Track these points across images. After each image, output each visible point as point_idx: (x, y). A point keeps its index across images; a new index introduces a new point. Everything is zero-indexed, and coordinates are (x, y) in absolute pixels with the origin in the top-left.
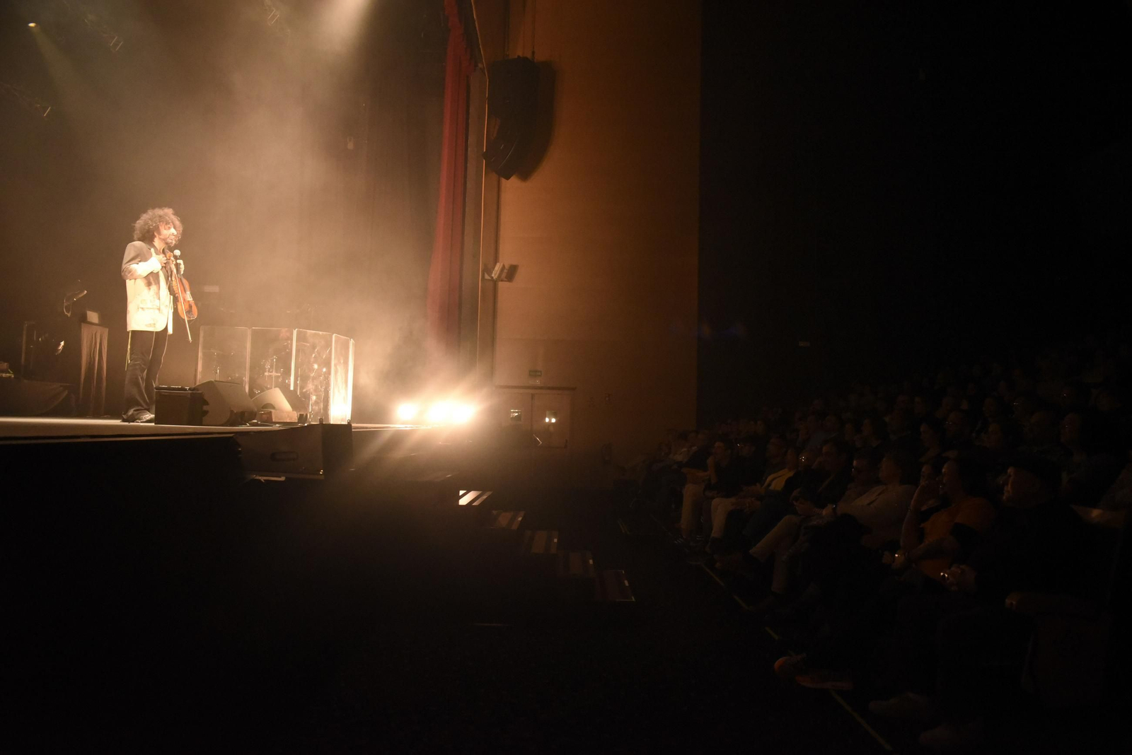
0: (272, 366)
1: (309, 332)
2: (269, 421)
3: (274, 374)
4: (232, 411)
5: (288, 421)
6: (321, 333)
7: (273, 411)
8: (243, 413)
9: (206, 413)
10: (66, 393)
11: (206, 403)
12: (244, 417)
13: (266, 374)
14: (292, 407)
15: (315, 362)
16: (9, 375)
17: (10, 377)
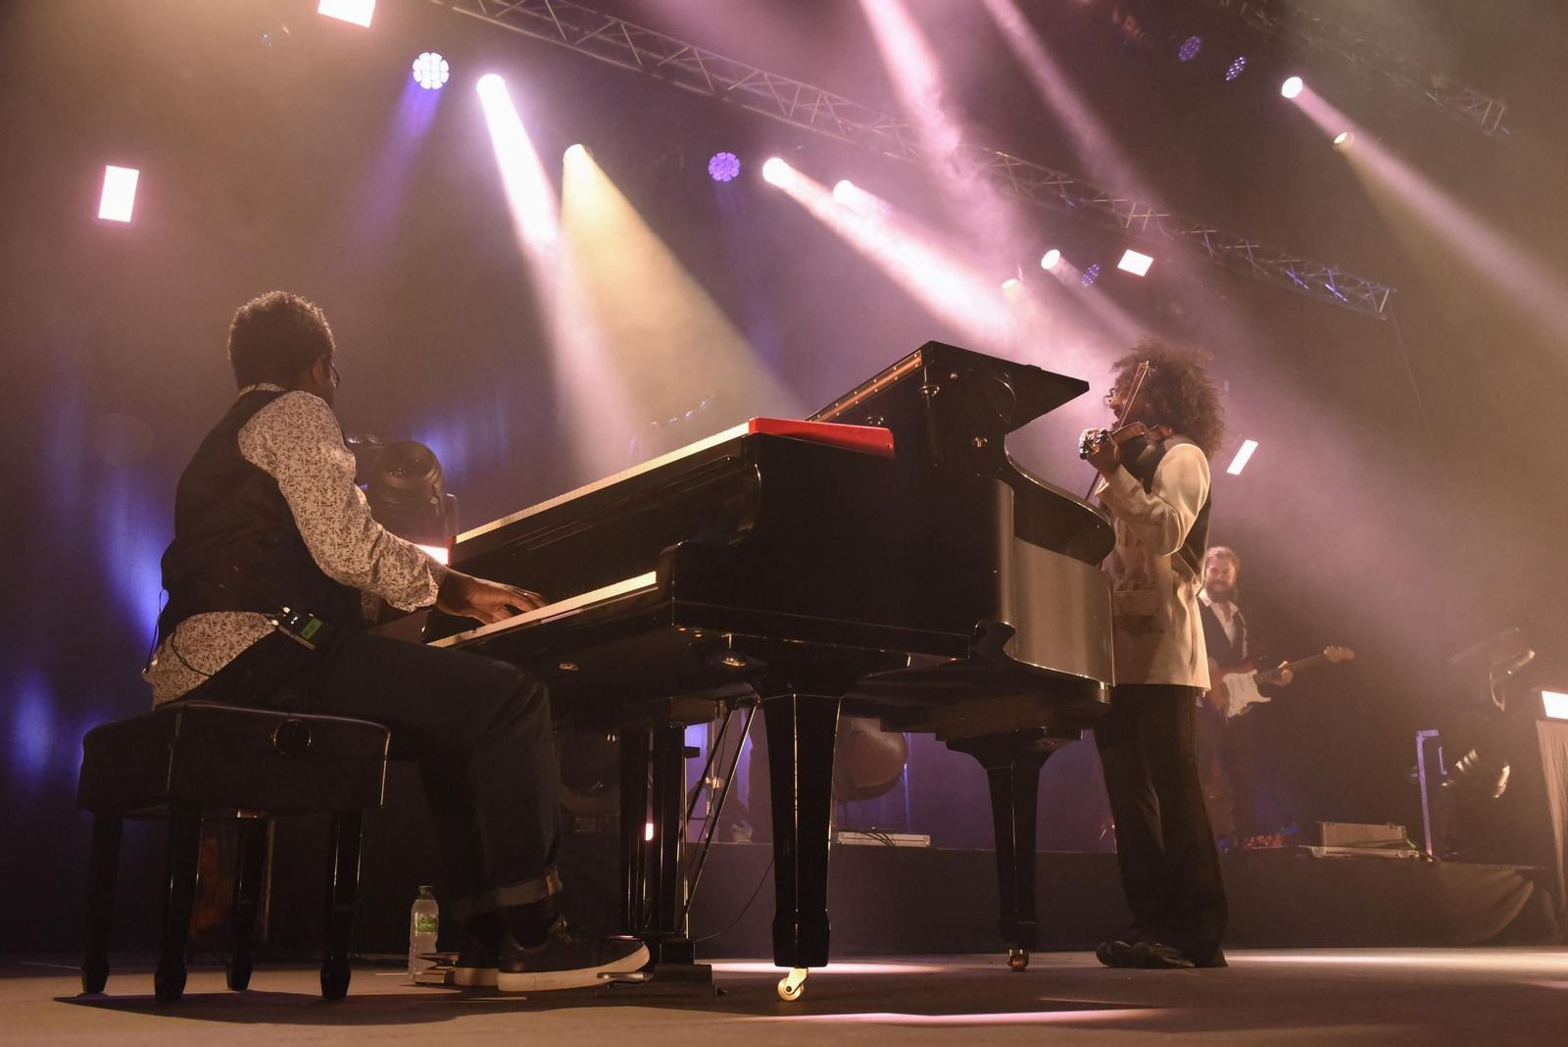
10: (1530, 887)
16: (1410, 853)
17: (1412, 857)
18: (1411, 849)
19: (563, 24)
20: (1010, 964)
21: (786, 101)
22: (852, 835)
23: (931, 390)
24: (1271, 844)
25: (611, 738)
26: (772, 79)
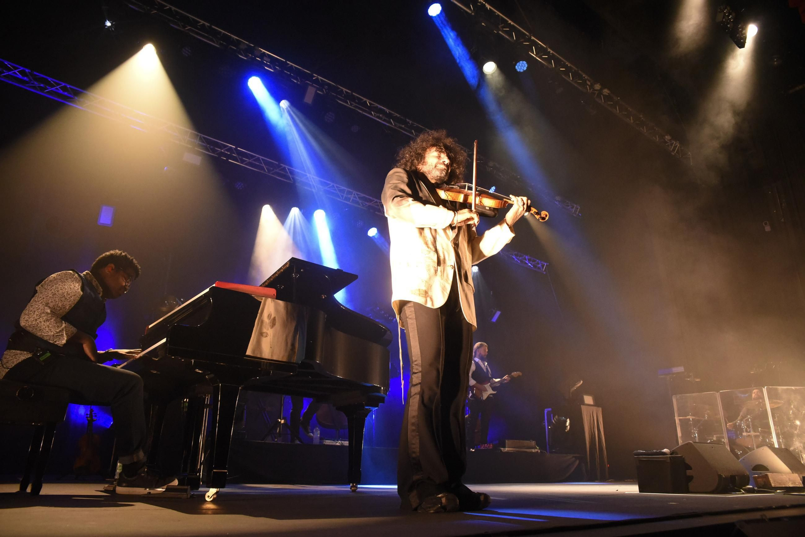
0: (748, 426)
1: (780, 388)
2: (766, 486)
3: (752, 433)
4: (720, 476)
5: (791, 486)
6: (793, 388)
7: (769, 474)
8: (732, 478)
9: (690, 478)
10: (578, 462)
11: (689, 468)
12: (734, 482)
13: (745, 434)
14: (790, 469)
15: (796, 418)
16: (536, 450)
17: (537, 452)
18: (537, 449)
19: (267, 167)
20: (351, 489)
21: (342, 194)
22: (329, 441)
23: (296, 275)
24: (489, 447)
25: (186, 400)
26: (337, 187)
